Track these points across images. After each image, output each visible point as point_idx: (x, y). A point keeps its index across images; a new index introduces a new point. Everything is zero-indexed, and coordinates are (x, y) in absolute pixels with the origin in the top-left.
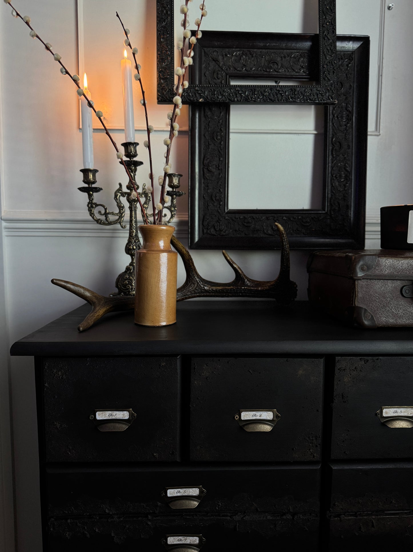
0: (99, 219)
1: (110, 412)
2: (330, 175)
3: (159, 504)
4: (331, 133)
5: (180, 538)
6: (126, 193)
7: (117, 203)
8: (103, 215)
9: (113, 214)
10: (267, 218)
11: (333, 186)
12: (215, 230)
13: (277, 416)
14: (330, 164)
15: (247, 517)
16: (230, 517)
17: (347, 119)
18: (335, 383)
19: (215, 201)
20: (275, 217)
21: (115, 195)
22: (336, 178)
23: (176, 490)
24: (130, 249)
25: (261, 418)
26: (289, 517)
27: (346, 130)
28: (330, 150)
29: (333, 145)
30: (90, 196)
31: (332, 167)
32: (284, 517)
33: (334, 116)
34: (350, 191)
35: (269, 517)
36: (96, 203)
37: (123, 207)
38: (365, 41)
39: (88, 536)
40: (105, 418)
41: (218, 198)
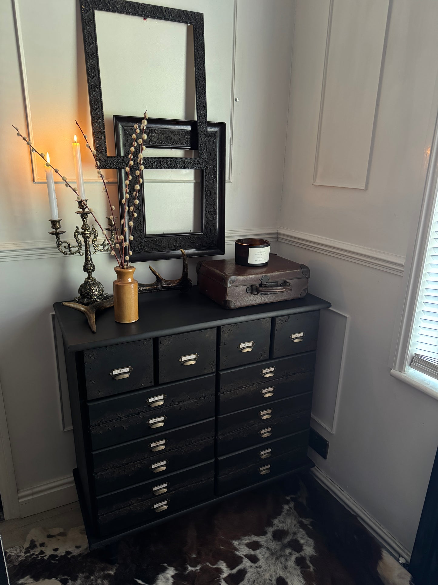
0: (65, 252)
1: (120, 370)
2: (205, 211)
3: (145, 407)
4: (205, 184)
5: (155, 419)
6: (81, 232)
7: (77, 240)
8: (68, 248)
9: (74, 247)
10: (171, 239)
11: (207, 218)
12: (139, 249)
13: (197, 356)
14: (205, 204)
15: (185, 403)
16: (178, 404)
17: (214, 176)
18: (221, 337)
19: (138, 230)
20: (175, 238)
21: (74, 235)
22: (209, 213)
23: (153, 398)
24: (89, 269)
25: (191, 358)
26: (203, 398)
27: (213, 183)
28: (205, 196)
29: (206, 192)
30: (57, 236)
31: (206, 206)
32: (201, 399)
33: (206, 174)
34: (216, 220)
35: (194, 401)
36: (62, 241)
37: (81, 242)
38: (222, 126)
39: (111, 430)
40: (118, 373)
41: (139, 228)
